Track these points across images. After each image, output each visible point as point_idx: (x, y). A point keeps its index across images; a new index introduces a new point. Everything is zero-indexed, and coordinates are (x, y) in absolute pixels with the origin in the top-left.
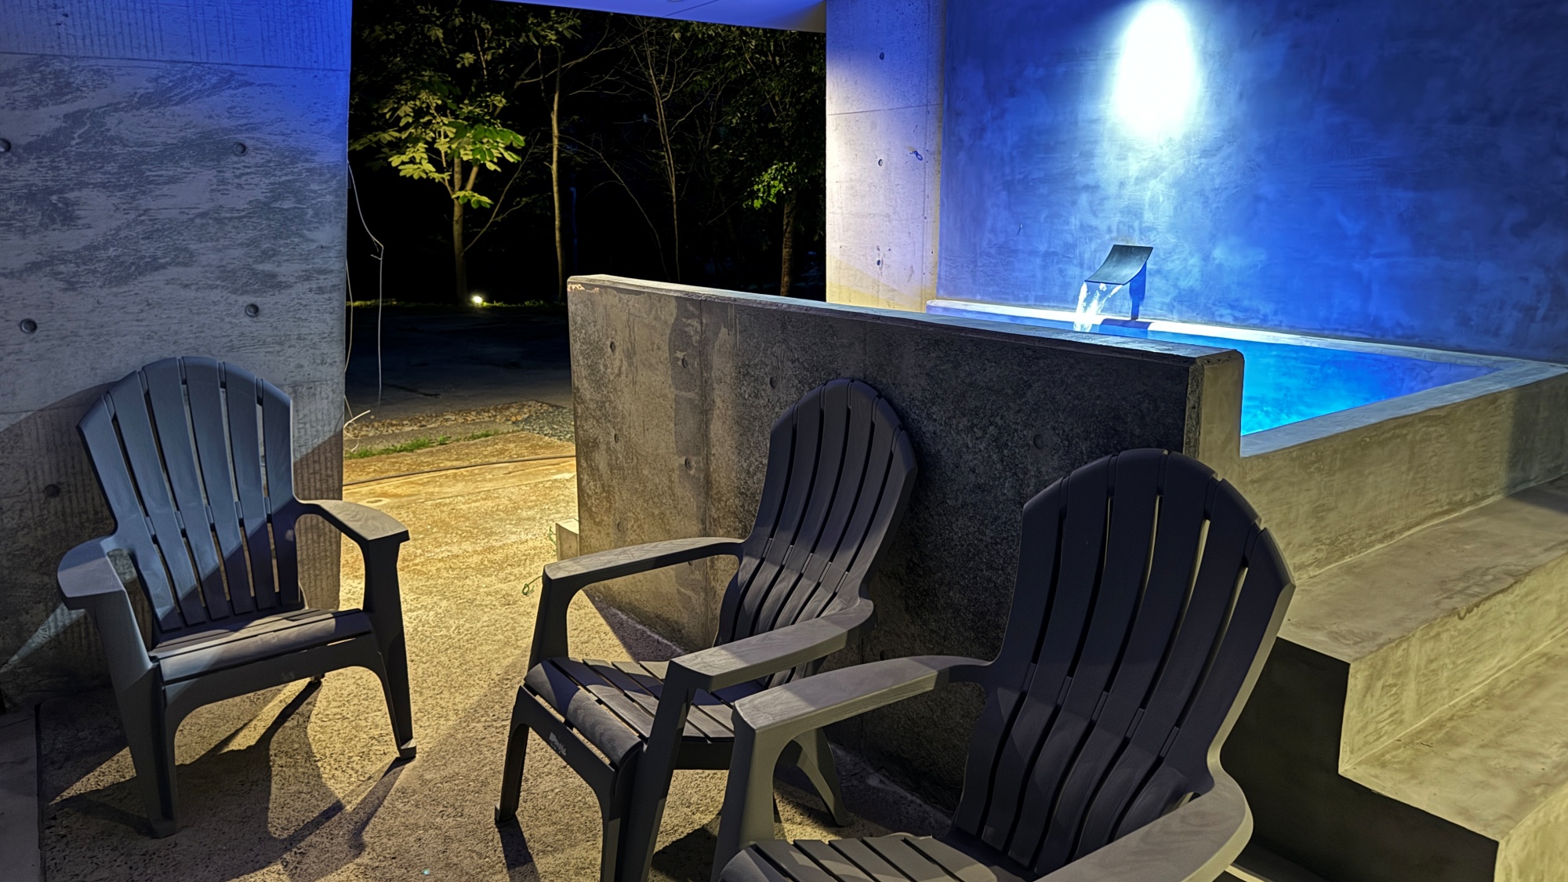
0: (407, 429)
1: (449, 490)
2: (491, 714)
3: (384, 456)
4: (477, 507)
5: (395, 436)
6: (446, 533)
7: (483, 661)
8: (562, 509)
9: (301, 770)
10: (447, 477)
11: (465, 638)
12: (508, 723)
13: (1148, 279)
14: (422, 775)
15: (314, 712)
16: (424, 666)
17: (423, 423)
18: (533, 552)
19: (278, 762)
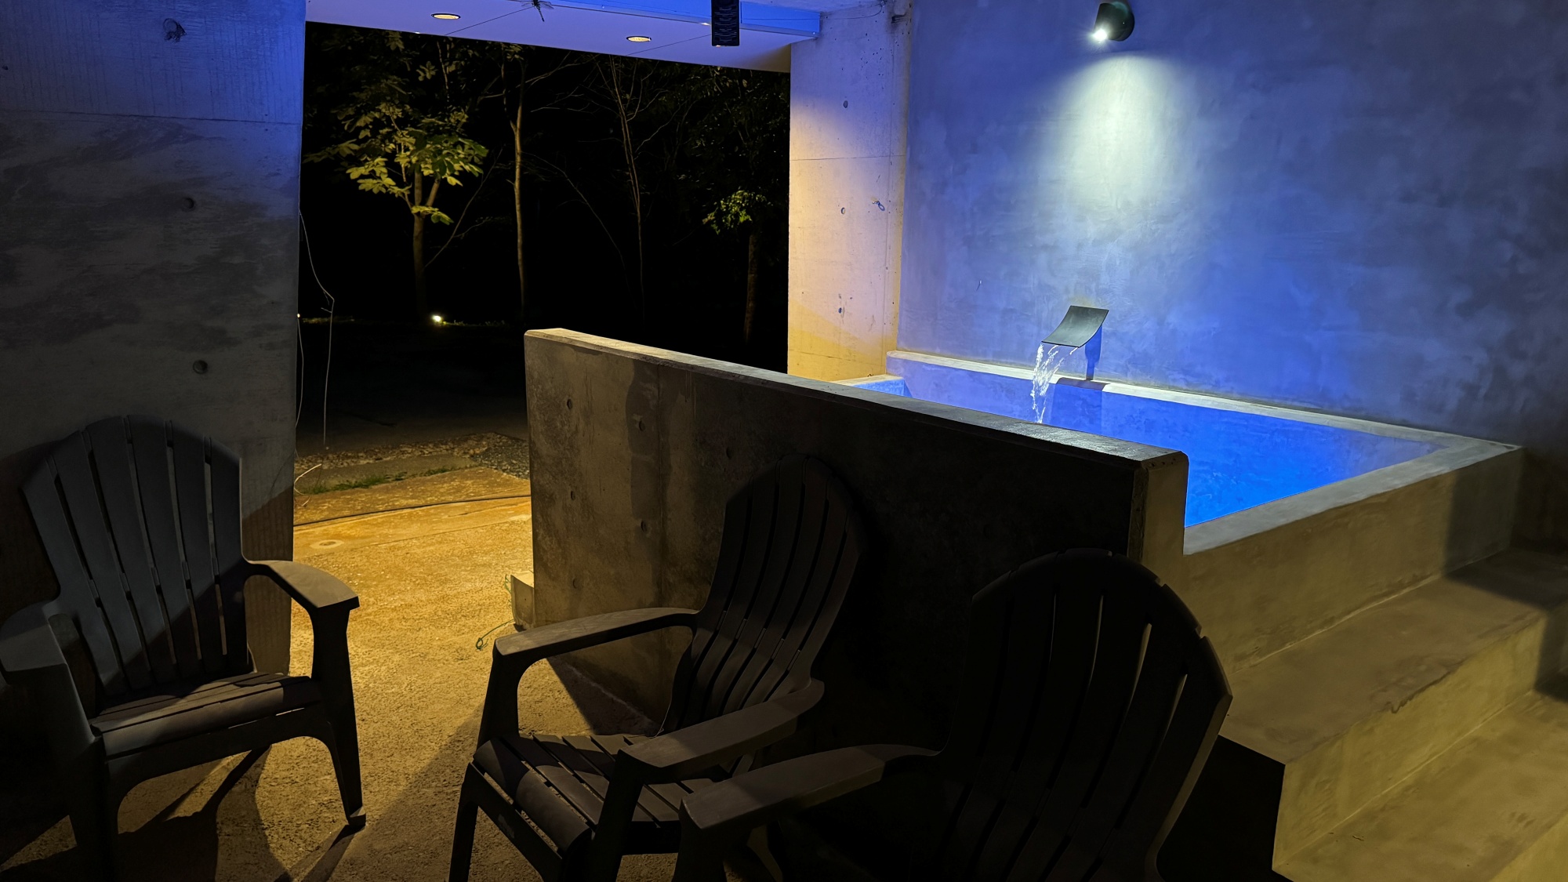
0: (363, 462)
1: (404, 532)
2: (442, 779)
3: (338, 492)
4: (432, 552)
5: (350, 470)
6: (400, 580)
7: (435, 721)
8: (518, 554)
9: (248, 839)
10: (402, 518)
11: (417, 696)
12: (459, 788)
13: (1104, 341)
14: (371, 846)
15: (263, 776)
16: (375, 725)
17: (379, 455)
18: (488, 601)
19: (225, 830)
